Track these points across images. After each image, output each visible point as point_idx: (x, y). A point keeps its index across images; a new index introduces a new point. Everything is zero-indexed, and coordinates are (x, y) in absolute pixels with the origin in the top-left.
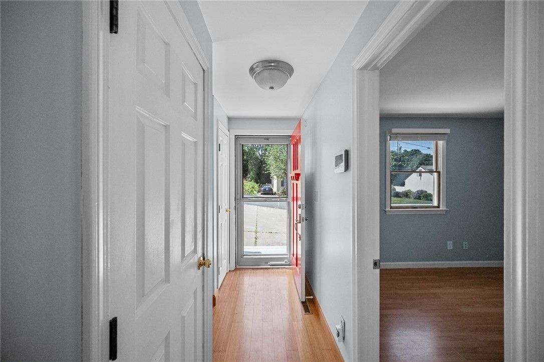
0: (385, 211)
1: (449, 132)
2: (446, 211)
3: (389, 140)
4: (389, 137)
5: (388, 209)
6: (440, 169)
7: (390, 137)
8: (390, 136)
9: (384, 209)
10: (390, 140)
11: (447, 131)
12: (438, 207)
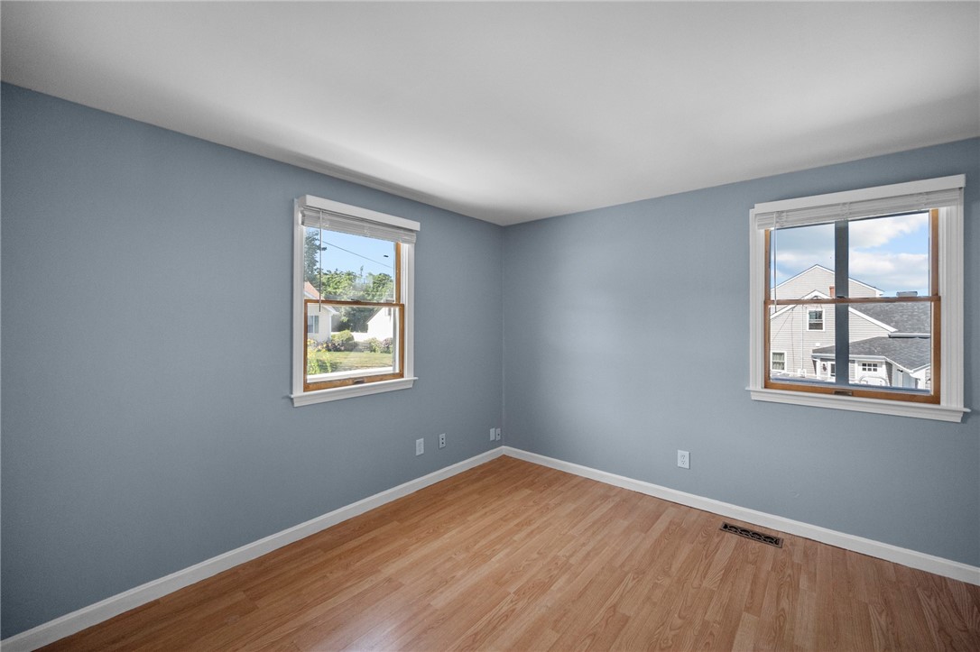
0: (292, 399)
1: (419, 229)
2: (414, 381)
3: (300, 222)
4: (300, 215)
5: (298, 392)
6: (405, 300)
7: (304, 216)
8: (302, 212)
9: (288, 394)
10: (303, 223)
11: (416, 226)
12: (401, 375)
